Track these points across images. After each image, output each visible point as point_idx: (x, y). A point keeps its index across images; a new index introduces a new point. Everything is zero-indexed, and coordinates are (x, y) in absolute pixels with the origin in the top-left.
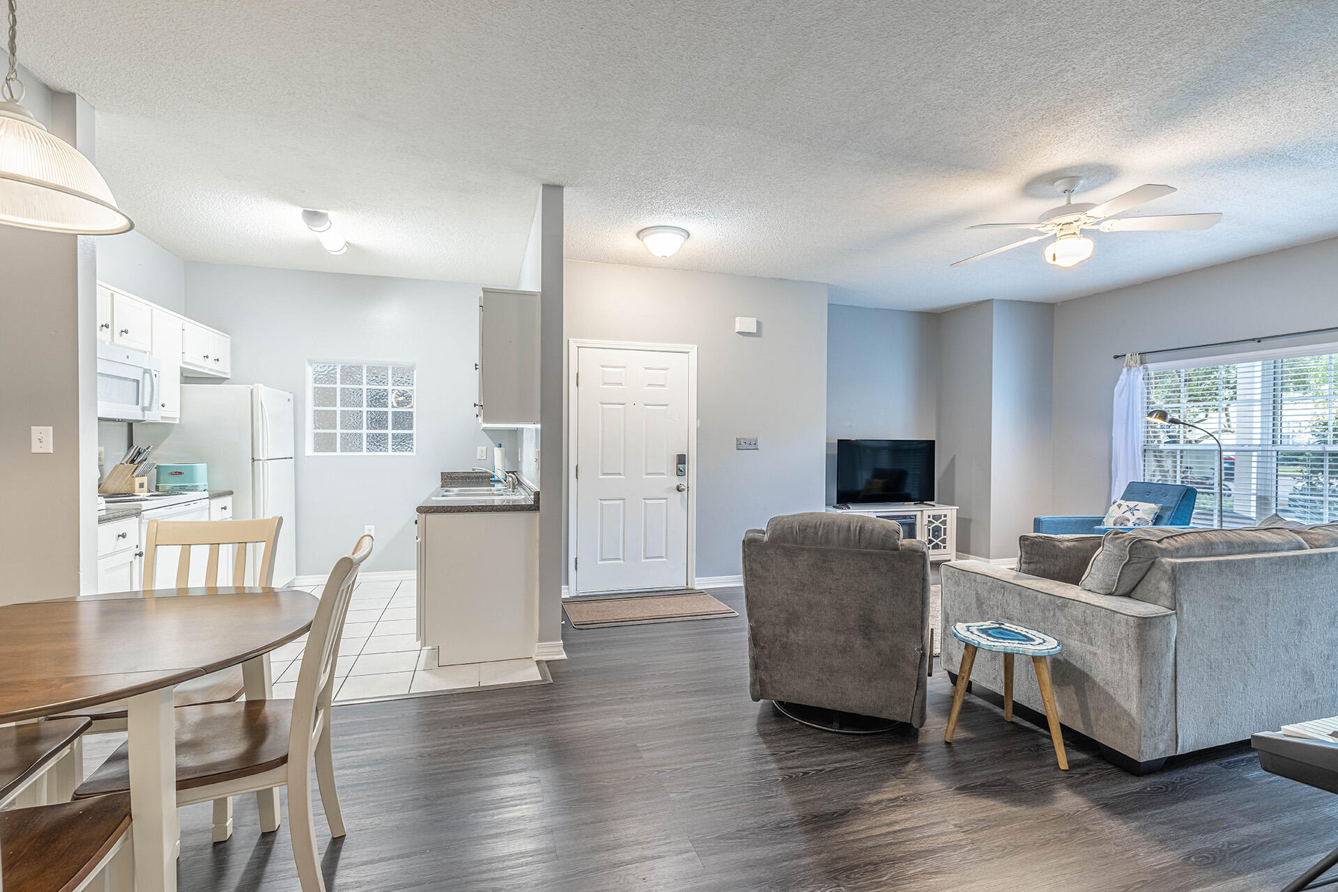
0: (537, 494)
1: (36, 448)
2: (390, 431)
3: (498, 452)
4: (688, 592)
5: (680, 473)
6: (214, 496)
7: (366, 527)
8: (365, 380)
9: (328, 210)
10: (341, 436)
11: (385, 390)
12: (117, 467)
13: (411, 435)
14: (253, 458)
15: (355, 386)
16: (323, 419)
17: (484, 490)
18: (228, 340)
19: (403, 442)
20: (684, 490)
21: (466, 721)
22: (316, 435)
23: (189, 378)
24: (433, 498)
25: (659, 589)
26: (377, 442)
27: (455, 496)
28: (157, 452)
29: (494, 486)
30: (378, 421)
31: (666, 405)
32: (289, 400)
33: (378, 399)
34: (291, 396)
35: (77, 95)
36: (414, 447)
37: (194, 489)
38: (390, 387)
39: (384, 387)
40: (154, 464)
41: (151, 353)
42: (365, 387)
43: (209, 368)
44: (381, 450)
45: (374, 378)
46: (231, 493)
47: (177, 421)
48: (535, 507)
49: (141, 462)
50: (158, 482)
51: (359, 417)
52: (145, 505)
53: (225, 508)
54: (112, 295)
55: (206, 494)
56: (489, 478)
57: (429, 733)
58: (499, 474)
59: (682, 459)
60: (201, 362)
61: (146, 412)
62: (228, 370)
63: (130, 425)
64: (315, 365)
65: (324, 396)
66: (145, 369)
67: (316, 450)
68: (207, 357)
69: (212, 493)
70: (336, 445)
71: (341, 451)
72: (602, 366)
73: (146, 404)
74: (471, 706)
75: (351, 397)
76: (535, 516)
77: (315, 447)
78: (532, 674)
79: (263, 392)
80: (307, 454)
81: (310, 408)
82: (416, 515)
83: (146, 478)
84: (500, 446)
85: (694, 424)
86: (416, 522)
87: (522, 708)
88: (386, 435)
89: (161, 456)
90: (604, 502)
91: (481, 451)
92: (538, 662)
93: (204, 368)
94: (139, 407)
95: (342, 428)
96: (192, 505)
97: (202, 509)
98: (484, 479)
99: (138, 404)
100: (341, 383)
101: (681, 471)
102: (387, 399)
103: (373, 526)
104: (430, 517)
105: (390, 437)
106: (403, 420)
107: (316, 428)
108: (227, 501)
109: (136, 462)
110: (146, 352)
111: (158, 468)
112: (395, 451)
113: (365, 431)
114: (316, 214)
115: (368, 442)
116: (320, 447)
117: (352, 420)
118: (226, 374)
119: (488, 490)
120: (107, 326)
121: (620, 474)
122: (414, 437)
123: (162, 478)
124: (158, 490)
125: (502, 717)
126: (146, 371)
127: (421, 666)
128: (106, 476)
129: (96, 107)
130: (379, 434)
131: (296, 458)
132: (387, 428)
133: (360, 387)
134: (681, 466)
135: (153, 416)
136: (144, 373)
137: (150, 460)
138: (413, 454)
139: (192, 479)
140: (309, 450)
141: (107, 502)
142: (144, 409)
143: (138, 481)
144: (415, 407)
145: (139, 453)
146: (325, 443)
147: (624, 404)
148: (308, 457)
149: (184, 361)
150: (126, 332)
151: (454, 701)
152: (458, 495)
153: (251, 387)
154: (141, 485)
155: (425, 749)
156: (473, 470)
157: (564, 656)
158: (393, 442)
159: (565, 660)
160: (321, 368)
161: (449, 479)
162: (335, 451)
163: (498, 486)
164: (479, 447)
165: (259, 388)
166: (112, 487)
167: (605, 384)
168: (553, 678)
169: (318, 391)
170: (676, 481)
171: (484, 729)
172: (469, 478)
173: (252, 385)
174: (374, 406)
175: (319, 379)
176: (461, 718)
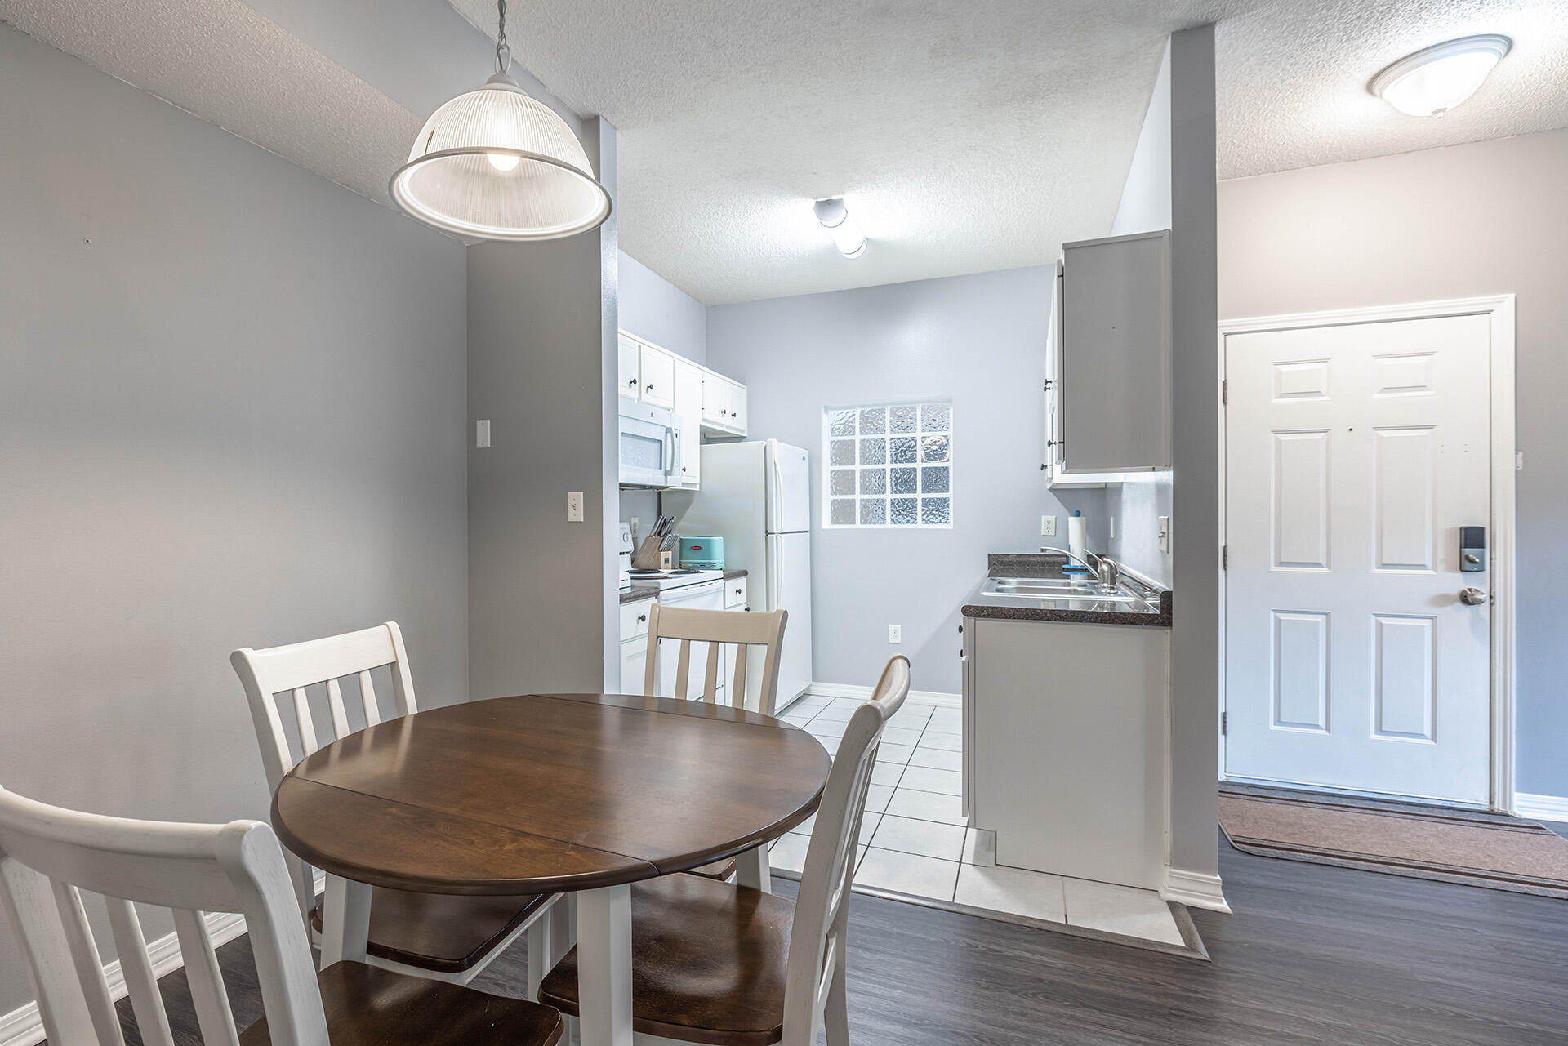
0: (1167, 597)
1: (571, 518)
2: (919, 496)
3: (1074, 524)
4: (1494, 819)
5: (1468, 566)
6: (729, 575)
7: (890, 625)
8: (888, 429)
9: (843, 193)
10: (861, 504)
11: (913, 439)
12: (647, 539)
13: (945, 501)
14: (767, 531)
15: (876, 436)
16: (842, 482)
17: (1058, 584)
18: (745, 392)
19: (936, 509)
20: (1480, 602)
21: (1047, 990)
22: (833, 502)
23: (709, 437)
24: (983, 593)
25: (1414, 800)
26: (904, 510)
27: (1013, 591)
28: (682, 524)
29: (1068, 577)
30: (904, 481)
31: (1431, 427)
32: (804, 459)
33: (905, 451)
34: (806, 453)
35: (601, 117)
36: (951, 517)
37: (712, 567)
38: (918, 435)
39: (912, 435)
40: (677, 537)
41: (674, 409)
42: (888, 436)
43: (726, 425)
44: (908, 522)
45: (900, 423)
46: (745, 573)
47: (698, 489)
48: (1163, 618)
49: (666, 534)
50: (681, 557)
51: (881, 477)
52: (664, 584)
53: (739, 591)
54: (640, 347)
55: (721, 574)
56: (1060, 564)
57: (987, 993)
58: (1077, 559)
59: (1473, 538)
60: (719, 419)
61: (668, 477)
62: (744, 426)
63: (660, 494)
64: (831, 413)
65: (842, 452)
66: (667, 428)
67: (833, 522)
68: (724, 412)
69: (727, 573)
70: (855, 515)
71: (861, 523)
72: (1276, 364)
73: (668, 469)
74: (1056, 960)
75: (872, 452)
76: (1163, 636)
77: (832, 519)
78: (1165, 931)
79: (777, 448)
80: (823, 527)
81: (826, 467)
82: (960, 619)
83: (670, 552)
84: (1078, 514)
85: (1507, 463)
86: (961, 629)
87: (1154, 1000)
88: (914, 501)
89: (684, 529)
90: (1283, 616)
91: (1047, 523)
92: (1173, 906)
93: (722, 425)
94: (662, 471)
95: (862, 493)
96: (708, 587)
97: (718, 591)
98: (1053, 566)
99: (661, 468)
100: (861, 433)
101: (1473, 562)
102: (916, 451)
103: (899, 626)
104: (983, 624)
105: (919, 504)
106: (936, 479)
107: (833, 493)
108: (741, 583)
109: (662, 535)
110: (669, 410)
111: (681, 541)
112: (926, 523)
113: (888, 496)
114: (829, 204)
115: (892, 510)
116: (837, 517)
117: (873, 482)
118: (742, 431)
119: (1064, 585)
120: (635, 382)
121: (1317, 564)
122: (951, 503)
123: (684, 553)
124: (682, 568)
125: (1116, 1005)
126: (668, 430)
127: (969, 857)
128: (639, 550)
129: (617, 127)
130: (906, 500)
131: (812, 532)
132: (915, 491)
133: (882, 436)
134: (1471, 552)
135: (675, 482)
136: (667, 432)
137: (674, 533)
138: (950, 526)
139: (709, 555)
140: (826, 522)
141: (632, 578)
142: (667, 474)
143: (664, 555)
144: (951, 459)
145: (665, 524)
146: (842, 512)
147: (1325, 431)
148: (824, 530)
149: (705, 417)
150: (651, 387)
151: (1026, 941)
152: (1019, 590)
153: (765, 443)
154: (667, 561)
155: (985, 1026)
156: (1042, 550)
157: (1224, 906)
158: (923, 510)
159: (1227, 914)
160: (838, 415)
161: (1001, 565)
162: (853, 522)
163: (1077, 579)
164: (1043, 517)
165: (773, 444)
166: (644, 562)
167: (1284, 395)
168: (1208, 950)
169: (835, 445)
170: (1459, 582)
171: (1086, 1022)
172: (1028, 563)
173: (765, 440)
174: (900, 462)
175: (836, 429)
176: (1041, 980)
